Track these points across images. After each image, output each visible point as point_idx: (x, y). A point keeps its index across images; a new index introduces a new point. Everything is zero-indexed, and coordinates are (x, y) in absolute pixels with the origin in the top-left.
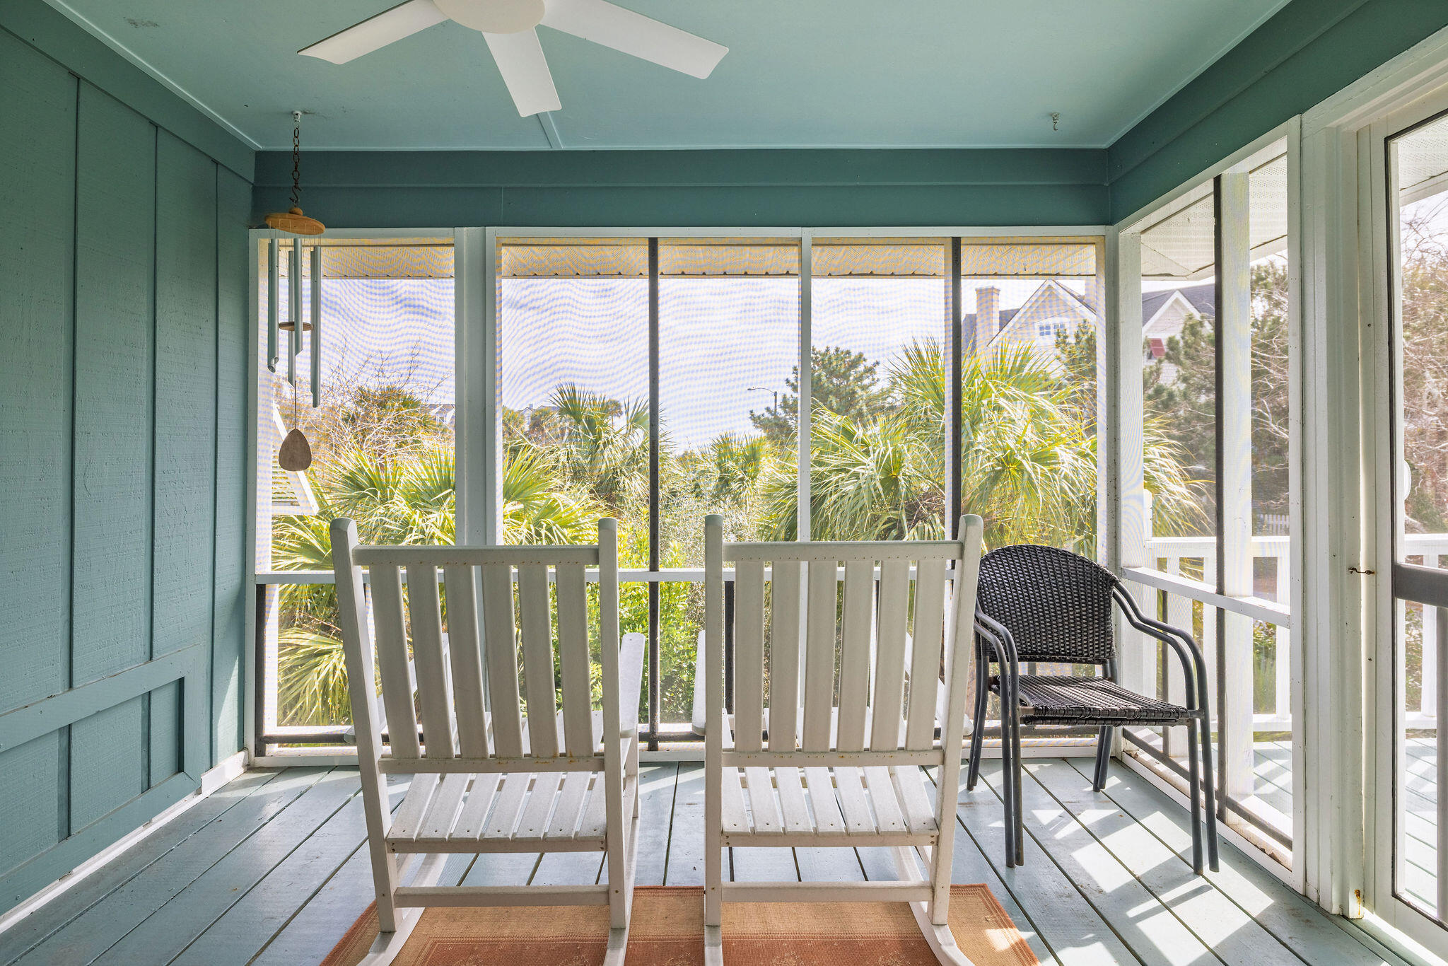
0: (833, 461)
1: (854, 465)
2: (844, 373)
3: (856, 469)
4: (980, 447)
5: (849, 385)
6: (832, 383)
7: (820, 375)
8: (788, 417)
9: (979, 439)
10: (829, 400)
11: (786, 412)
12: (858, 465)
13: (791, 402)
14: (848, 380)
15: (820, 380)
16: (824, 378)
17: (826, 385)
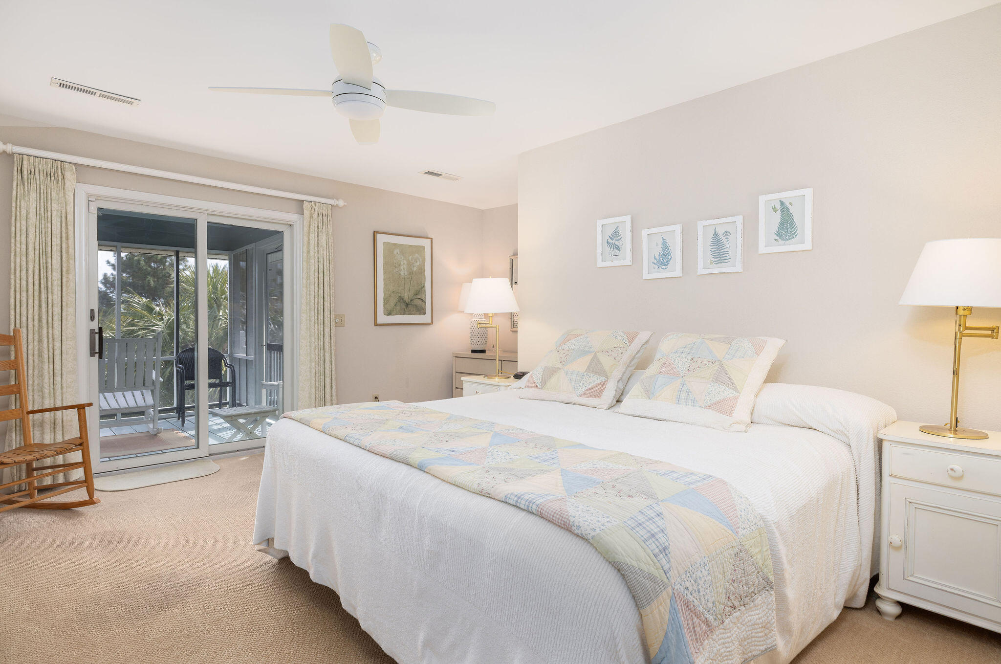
0: (141, 323)
1: (153, 326)
2: (161, 259)
3: (153, 328)
4: (221, 317)
5: (165, 269)
6: (150, 266)
7: (139, 261)
8: (108, 291)
9: (221, 314)
10: (147, 279)
11: (106, 286)
12: (155, 326)
13: (111, 280)
14: (164, 265)
15: (140, 264)
16: (142, 262)
17: (145, 268)
